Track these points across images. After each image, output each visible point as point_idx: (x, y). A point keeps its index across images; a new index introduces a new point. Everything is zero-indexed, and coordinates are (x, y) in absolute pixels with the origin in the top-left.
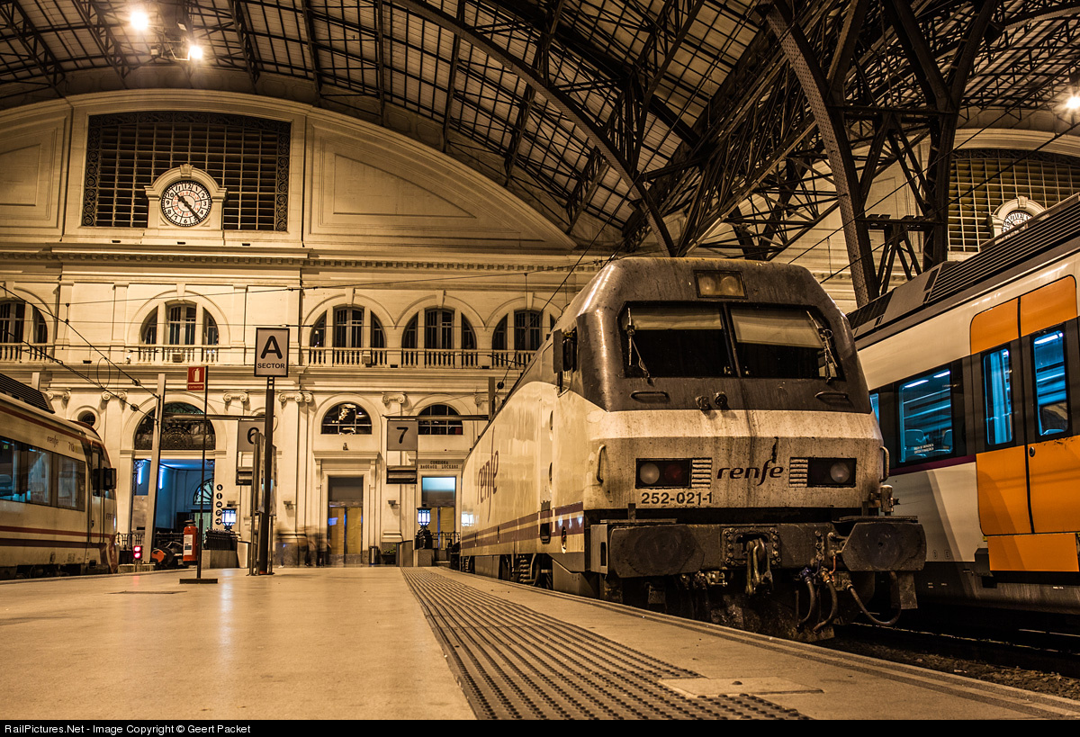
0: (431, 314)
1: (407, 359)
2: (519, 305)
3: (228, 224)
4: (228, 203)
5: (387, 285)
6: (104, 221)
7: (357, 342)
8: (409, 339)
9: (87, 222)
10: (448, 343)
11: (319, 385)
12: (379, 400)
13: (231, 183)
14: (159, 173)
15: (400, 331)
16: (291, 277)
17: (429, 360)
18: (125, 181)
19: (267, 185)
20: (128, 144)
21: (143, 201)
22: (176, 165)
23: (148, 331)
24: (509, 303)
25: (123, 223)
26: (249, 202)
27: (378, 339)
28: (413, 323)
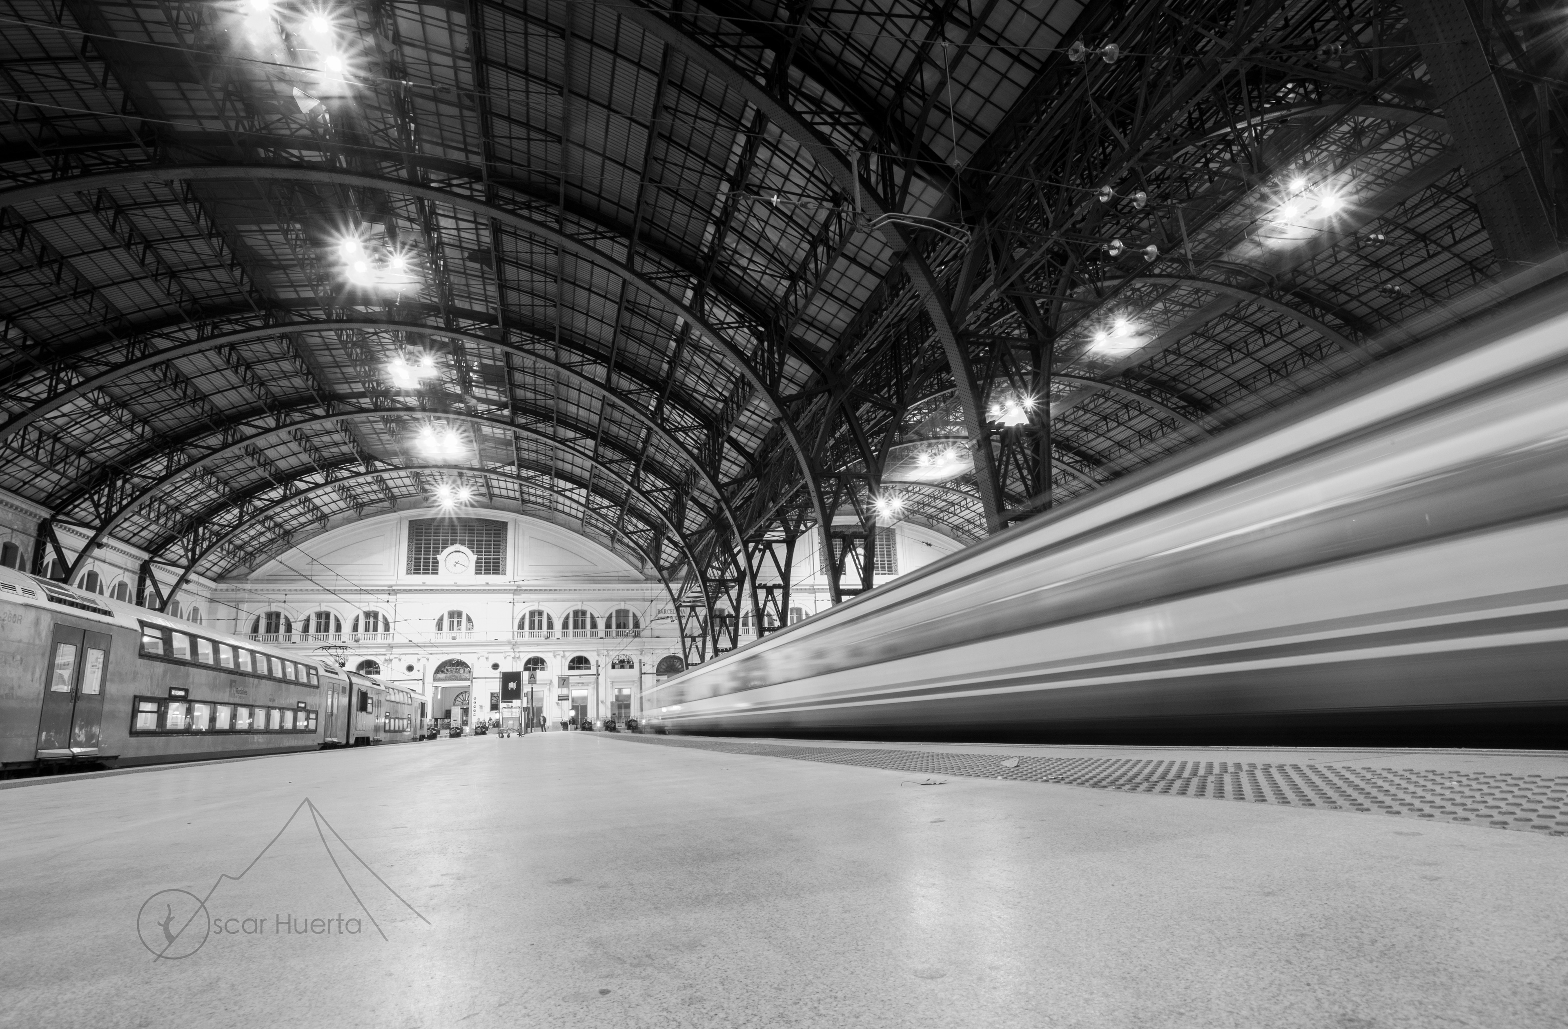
0: (576, 613)
1: (564, 635)
2: (618, 608)
3: (478, 571)
4: (478, 561)
5: (555, 600)
6: (417, 571)
7: (540, 627)
8: (565, 626)
9: (409, 572)
10: (584, 627)
11: (522, 649)
12: (551, 654)
13: (479, 552)
14: (444, 548)
15: (562, 620)
16: (509, 597)
17: (574, 635)
18: (427, 552)
19: (497, 552)
20: (428, 534)
21: (436, 562)
22: (452, 544)
23: (440, 626)
24: (612, 608)
25: (426, 571)
26: (487, 562)
27: (550, 626)
28: (567, 618)
